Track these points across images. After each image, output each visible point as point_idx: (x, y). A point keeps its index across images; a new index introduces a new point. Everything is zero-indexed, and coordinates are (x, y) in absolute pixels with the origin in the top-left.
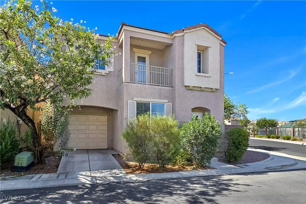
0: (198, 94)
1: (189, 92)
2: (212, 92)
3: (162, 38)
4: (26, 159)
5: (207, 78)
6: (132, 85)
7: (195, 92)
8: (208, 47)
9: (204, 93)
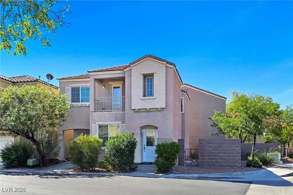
0: (145, 114)
1: (137, 114)
2: (159, 111)
3: (118, 74)
4: (31, 162)
5: (151, 100)
6: (96, 114)
7: (142, 113)
8: (153, 73)
9: (150, 113)
